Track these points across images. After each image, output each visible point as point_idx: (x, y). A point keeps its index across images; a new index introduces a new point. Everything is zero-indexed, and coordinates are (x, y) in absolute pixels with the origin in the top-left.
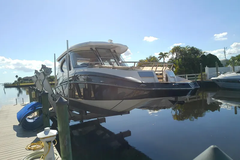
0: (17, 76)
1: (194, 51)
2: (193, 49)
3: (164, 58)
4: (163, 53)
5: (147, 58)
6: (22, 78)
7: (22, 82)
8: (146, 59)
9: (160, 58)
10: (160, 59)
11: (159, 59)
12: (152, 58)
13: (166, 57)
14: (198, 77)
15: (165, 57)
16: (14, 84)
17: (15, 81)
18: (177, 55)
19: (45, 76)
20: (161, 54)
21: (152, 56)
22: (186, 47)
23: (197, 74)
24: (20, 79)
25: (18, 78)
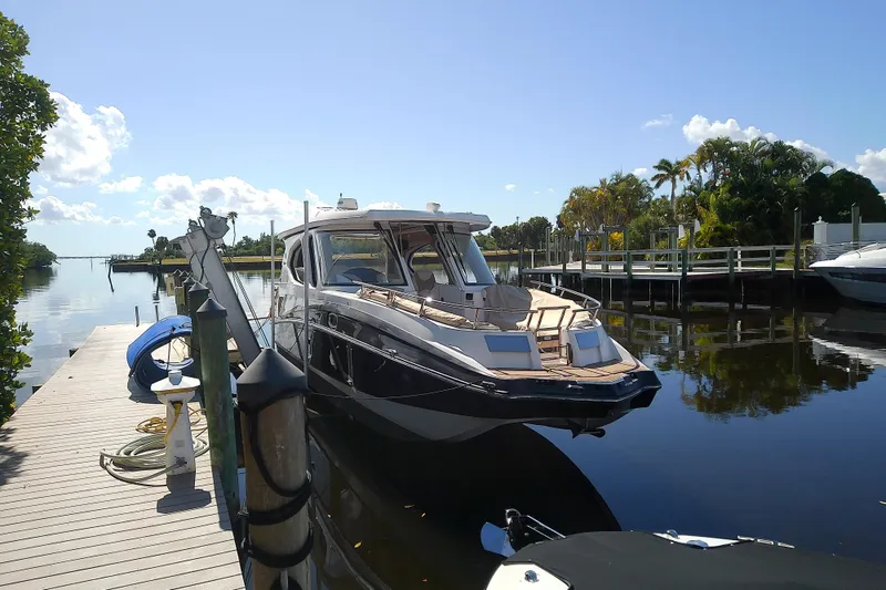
0: (152, 234)
1: (783, 158)
2: (778, 150)
3: (674, 181)
4: (673, 162)
5: (603, 182)
6: (169, 240)
7: (168, 254)
8: (598, 184)
9: (660, 180)
10: (658, 186)
11: (653, 184)
12: (622, 181)
13: (682, 179)
14: (786, 258)
15: (677, 177)
16: (142, 258)
17: (148, 251)
18: (716, 171)
19: (209, 240)
20: (664, 165)
21: (624, 175)
22: (754, 142)
23: (779, 248)
24: (162, 242)
25: (156, 239)
